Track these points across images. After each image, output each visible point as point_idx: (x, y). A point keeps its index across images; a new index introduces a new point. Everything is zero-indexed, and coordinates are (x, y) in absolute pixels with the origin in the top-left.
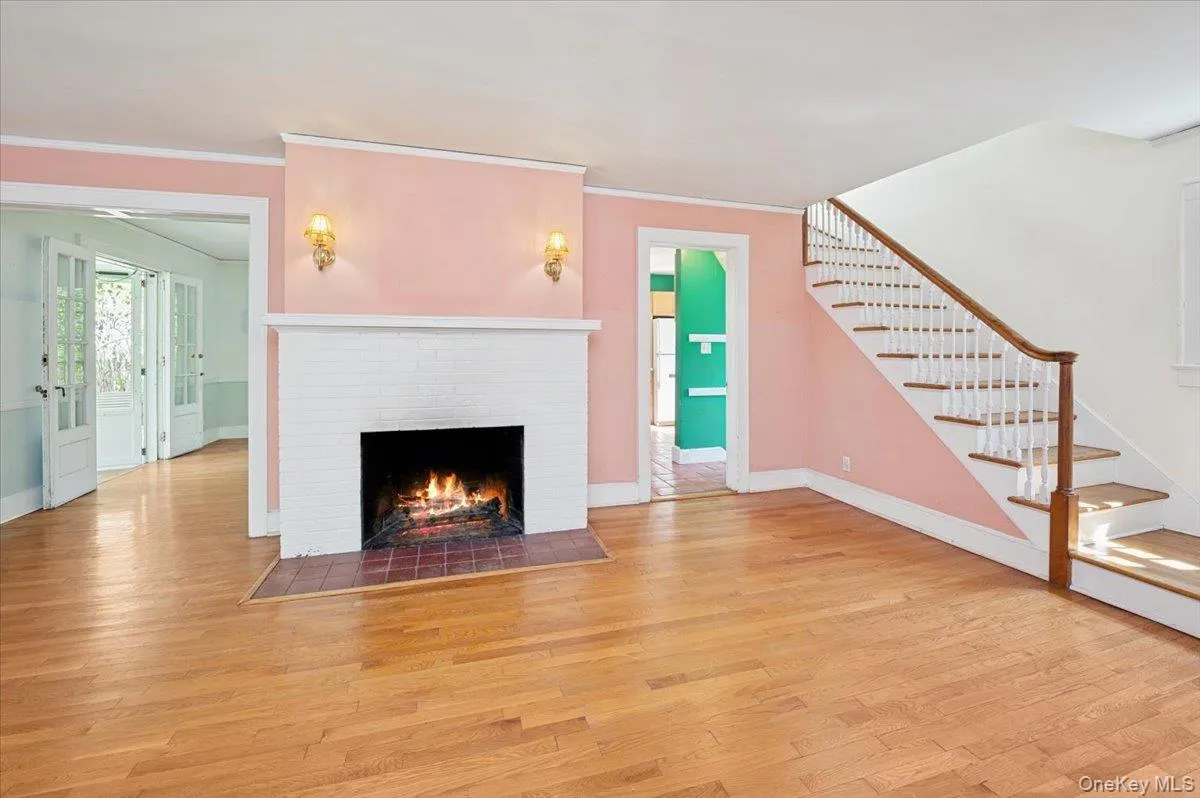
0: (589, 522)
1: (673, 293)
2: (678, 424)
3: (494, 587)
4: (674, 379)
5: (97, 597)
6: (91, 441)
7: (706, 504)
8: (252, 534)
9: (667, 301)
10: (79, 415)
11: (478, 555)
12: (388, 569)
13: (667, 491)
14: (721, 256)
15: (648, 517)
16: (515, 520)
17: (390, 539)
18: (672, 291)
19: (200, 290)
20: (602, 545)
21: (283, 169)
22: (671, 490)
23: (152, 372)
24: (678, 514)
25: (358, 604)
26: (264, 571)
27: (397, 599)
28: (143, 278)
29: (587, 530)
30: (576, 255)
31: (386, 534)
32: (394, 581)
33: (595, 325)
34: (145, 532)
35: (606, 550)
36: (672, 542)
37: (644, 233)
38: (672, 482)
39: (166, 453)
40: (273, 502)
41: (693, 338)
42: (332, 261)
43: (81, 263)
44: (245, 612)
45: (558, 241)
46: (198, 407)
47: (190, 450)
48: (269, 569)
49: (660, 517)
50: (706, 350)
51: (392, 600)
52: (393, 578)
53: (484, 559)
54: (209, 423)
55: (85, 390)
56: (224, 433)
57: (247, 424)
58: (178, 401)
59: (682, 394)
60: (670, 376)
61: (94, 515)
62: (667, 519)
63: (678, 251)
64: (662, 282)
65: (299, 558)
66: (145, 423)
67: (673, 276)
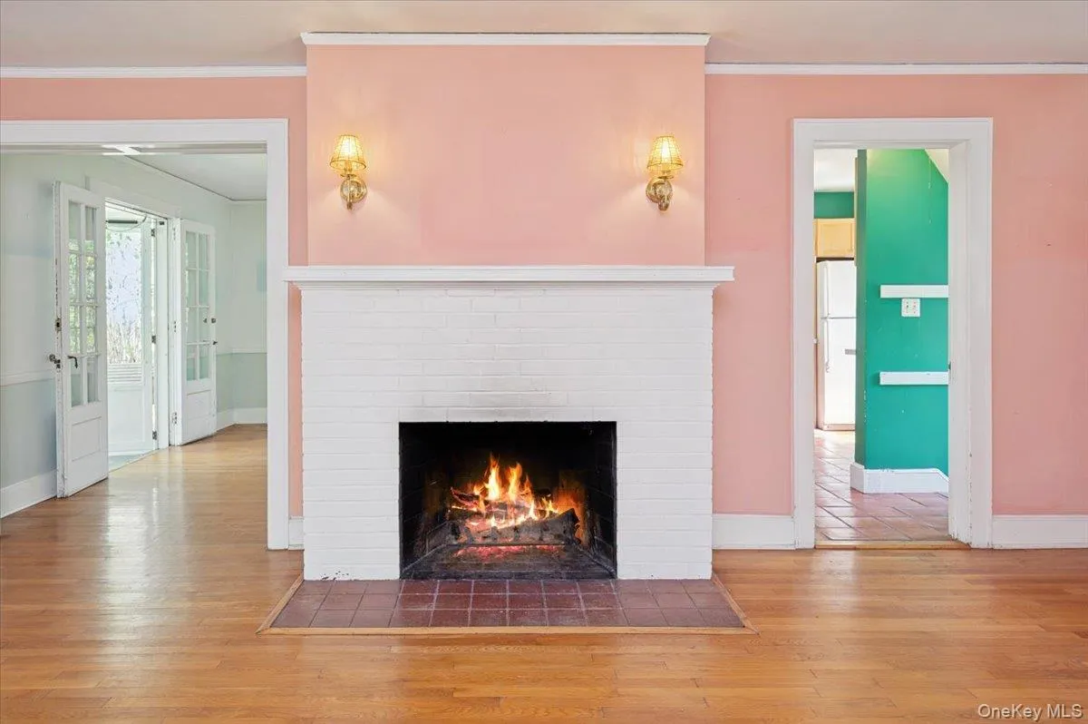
0: (715, 570)
1: (852, 221)
2: (860, 428)
3: (574, 650)
4: (853, 357)
5: (108, 604)
6: (102, 418)
7: (912, 560)
8: (271, 545)
9: (842, 232)
10: (91, 391)
11: (553, 602)
12: (433, 608)
13: (842, 534)
14: (940, 157)
15: (809, 572)
16: (604, 557)
17: (434, 568)
18: (853, 217)
19: (212, 240)
20: (735, 607)
21: (302, 81)
22: (848, 533)
23: (162, 340)
24: (861, 572)
25: (395, 650)
26: (284, 594)
27: (447, 649)
28: (152, 226)
29: (711, 582)
30: (695, 168)
31: (432, 559)
32: (440, 625)
33: (725, 274)
34: (156, 533)
35: (742, 615)
36: (852, 616)
37: (804, 129)
38: (851, 521)
39: (178, 440)
40: (296, 508)
41: (887, 291)
42: (363, 196)
43: (91, 211)
44: (265, 642)
45: (666, 151)
46: (210, 383)
47: (200, 437)
48: (291, 591)
49: (830, 572)
50: (911, 310)
51: (438, 650)
52: (439, 620)
53: (558, 609)
54: (225, 402)
55: (98, 357)
56: (240, 417)
57: (266, 406)
58: (190, 375)
59: (867, 382)
60: (848, 352)
61: (106, 508)
62: (843, 578)
63: (862, 155)
64: (832, 204)
65: (325, 581)
66: (156, 401)
67: (853, 193)
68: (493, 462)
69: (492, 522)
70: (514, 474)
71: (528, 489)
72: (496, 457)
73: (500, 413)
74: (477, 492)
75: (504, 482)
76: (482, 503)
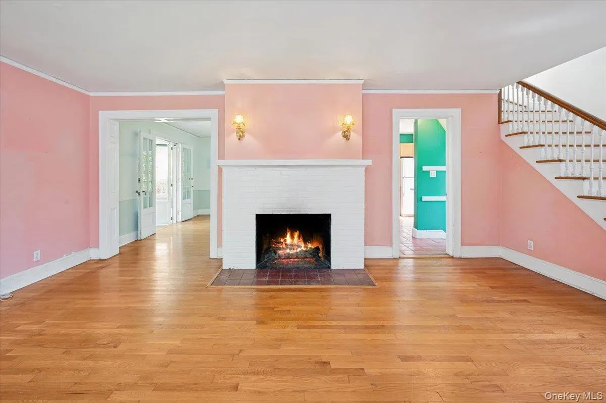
0: (365, 266)
1: (413, 144)
2: (416, 216)
3: (316, 293)
4: (413, 191)
5: (156, 277)
6: (154, 213)
7: (434, 262)
8: (211, 257)
9: (409, 148)
10: (151, 203)
11: (309, 277)
12: (267, 279)
13: (409, 253)
14: (443, 122)
15: (397, 266)
16: (327, 261)
17: (268, 265)
18: (413, 142)
19: (192, 151)
20: (372, 279)
21: (224, 96)
22: (411, 252)
23: (175, 185)
24: (415, 266)
25: (254, 293)
26: (215, 274)
27: (272, 293)
28: (172, 146)
29: (363, 270)
30: (359, 126)
31: (266, 262)
32: (270, 285)
33: (369, 162)
34: (172, 252)
35: (374, 281)
36: (412, 281)
37: (395, 112)
38: (412, 248)
39: (180, 220)
40: (220, 244)
41: (425, 168)
42: (244, 136)
43: (151, 141)
44: (209, 291)
45: (349, 120)
46: (191, 201)
47: (188, 219)
48: (218, 273)
49: (405, 266)
50: (433, 175)
51: (269, 294)
52: (269, 283)
53: (310, 279)
54: (195, 208)
55: (152, 193)
56: (200, 212)
57: (209, 208)
58: (184, 198)
59: (418, 200)
60: (411, 189)
61: (154, 243)
62: (409, 268)
63: (416, 121)
64: (407, 138)
65: (230, 269)
66: (172, 207)
67: (413, 135)
68: (288, 230)
69: (288, 251)
70: (296, 235)
71: (301, 240)
72: (290, 228)
73: (291, 211)
74: (282, 240)
75: (292, 237)
76: (284, 244)
